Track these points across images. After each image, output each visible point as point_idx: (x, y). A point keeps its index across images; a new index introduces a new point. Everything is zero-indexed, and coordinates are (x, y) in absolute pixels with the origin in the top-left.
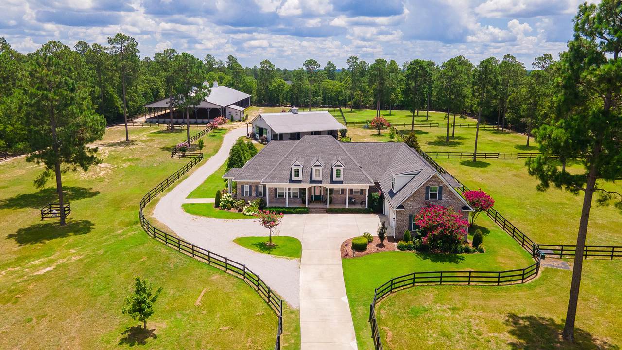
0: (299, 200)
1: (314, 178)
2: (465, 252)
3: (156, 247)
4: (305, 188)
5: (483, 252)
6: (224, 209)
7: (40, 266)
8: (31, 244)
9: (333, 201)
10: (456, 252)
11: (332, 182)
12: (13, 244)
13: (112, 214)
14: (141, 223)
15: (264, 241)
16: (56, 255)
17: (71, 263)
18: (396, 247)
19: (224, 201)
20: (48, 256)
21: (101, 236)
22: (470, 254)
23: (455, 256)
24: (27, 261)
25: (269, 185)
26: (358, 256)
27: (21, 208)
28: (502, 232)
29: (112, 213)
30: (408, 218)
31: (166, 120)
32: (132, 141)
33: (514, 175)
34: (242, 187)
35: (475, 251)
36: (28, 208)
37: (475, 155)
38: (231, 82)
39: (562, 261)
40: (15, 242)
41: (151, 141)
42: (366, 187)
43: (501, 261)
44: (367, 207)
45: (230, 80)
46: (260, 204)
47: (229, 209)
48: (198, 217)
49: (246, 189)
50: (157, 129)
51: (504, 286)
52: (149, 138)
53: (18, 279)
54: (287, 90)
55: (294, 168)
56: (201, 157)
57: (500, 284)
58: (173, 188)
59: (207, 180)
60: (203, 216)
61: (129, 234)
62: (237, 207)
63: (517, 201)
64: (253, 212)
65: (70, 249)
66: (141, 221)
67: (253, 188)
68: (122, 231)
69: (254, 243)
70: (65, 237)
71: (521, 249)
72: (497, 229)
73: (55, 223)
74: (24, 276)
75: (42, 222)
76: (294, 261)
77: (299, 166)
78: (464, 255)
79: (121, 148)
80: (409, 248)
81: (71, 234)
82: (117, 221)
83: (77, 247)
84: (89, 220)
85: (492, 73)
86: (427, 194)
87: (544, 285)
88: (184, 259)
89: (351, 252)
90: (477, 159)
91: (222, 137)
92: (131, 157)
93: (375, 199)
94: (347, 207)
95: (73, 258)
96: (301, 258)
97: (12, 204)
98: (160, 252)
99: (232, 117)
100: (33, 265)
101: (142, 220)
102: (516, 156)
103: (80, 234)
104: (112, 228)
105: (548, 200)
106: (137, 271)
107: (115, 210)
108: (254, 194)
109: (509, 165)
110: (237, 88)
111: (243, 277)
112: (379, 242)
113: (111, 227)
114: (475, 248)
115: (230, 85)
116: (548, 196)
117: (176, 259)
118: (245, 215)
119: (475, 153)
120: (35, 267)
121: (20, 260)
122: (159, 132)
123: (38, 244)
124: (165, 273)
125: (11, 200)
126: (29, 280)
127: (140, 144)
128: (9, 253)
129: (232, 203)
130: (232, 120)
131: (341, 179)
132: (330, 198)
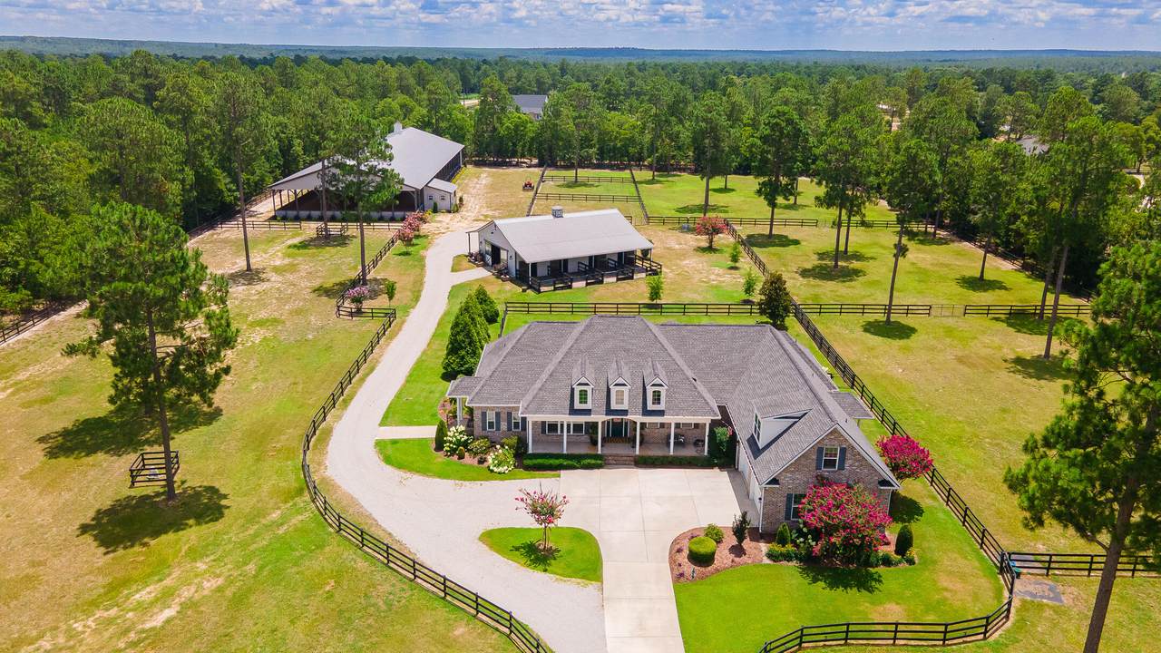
0: (585, 438)
1: (614, 406)
2: (883, 564)
3: (346, 554)
4: (597, 423)
5: (914, 563)
6: (452, 455)
7: (152, 604)
8: (125, 548)
9: (646, 439)
10: (868, 564)
11: (646, 412)
12: (93, 548)
13: (254, 468)
14: (310, 492)
15: (533, 540)
16: (174, 576)
17: (204, 597)
18: (764, 553)
19: (451, 442)
20: (161, 580)
21: (244, 528)
22: (892, 568)
23: (867, 571)
24: (126, 592)
25: (532, 418)
26: (703, 577)
27: (87, 455)
28: (944, 511)
29: (253, 465)
30: (785, 499)
31: (313, 212)
32: (258, 272)
33: (960, 360)
34: (484, 414)
35: (900, 562)
36: (100, 456)
37: (890, 309)
38: (426, 119)
39: (1050, 583)
40: (96, 544)
41: (292, 268)
42: (706, 420)
43: (945, 584)
44: (706, 454)
45: (423, 116)
46: (517, 449)
47: (461, 457)
48: (409, 475)
49: (491, 417)
50: (299, 235)
51: (954, 647)
52: (287, 261)
53: (119, 639)
54: (532, 135)
55: (577, 389)
56: (391, 315)
57: (947, 642)
58: (351, 397)
59: (410, 376)
60: (418, 472)
61: (294, 521)
62: (476, 454)
63: (967, 429)
64: (506, 468)
65: (194, 560)
66: (308, 487)
67: (504, 416)
68: (279, 512)
69: (518, 544)
70: (182, 529)
71: (978, 553)
72: (936, 504)
73: (158, 494)
74: (127, 631)
75: (133, 492)
76: (592, 587)
77: (587, 384)
78: (881, 570)
79: (241, 288)
80: (788, 557)
81: (191, 522)
82: (265, 488)
83: (207, 556)
84: (217, 485)
85: (927, 167)
86: (819, 459)
87: (1021, 643)
88: (399, 585)
89: (688, 568)
90: (893, 318)
91: (422, 259)
92: (263, 315)
93: (721, 442)
94: (672, 453)
95: (206, 584)
96: (602, 582)
97: (69, 444)
98: (355, 569)
99: (435, 205)
100: (138, 603)
101: (310, 486)
102: (963, 310)
103: (206, 523)
104: (259, 505)
105: (1020, 425)
106: (323, 617)
107: (258, 460)
108: (504, 426)
109: (949, 331)
110: (438, 132)
111: (507, 631)
112: (734, 542)
113: (258, 502)
114: (900, 557)
115: (424, 125)
116: (1022, 416)
117: (387, 585)
118: (492, 471)
119: (890, 304)
120: (145, 609)
121: (114, 588)
122: (304, 245)
123: (137, 548)
124: (370, 621)
125: (66, 433)
126: (140, 641)
127: (274, 277)
128: (91, 572)
129: (465, 444)
130: (435, 210)
131: (661, 407)
132: (641, 435)
